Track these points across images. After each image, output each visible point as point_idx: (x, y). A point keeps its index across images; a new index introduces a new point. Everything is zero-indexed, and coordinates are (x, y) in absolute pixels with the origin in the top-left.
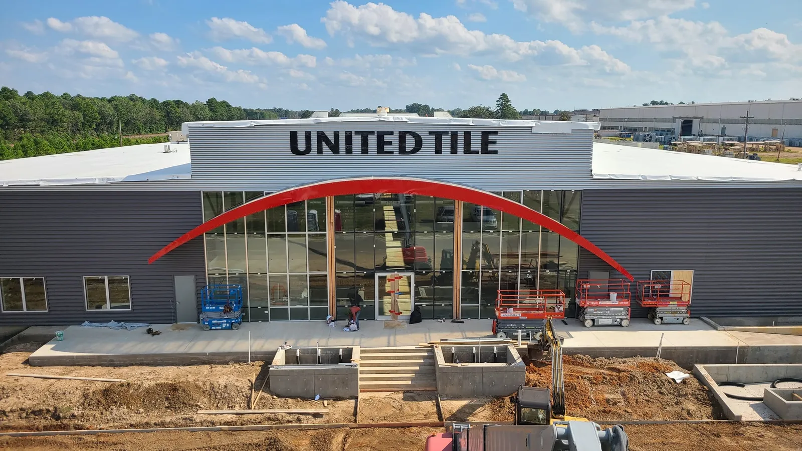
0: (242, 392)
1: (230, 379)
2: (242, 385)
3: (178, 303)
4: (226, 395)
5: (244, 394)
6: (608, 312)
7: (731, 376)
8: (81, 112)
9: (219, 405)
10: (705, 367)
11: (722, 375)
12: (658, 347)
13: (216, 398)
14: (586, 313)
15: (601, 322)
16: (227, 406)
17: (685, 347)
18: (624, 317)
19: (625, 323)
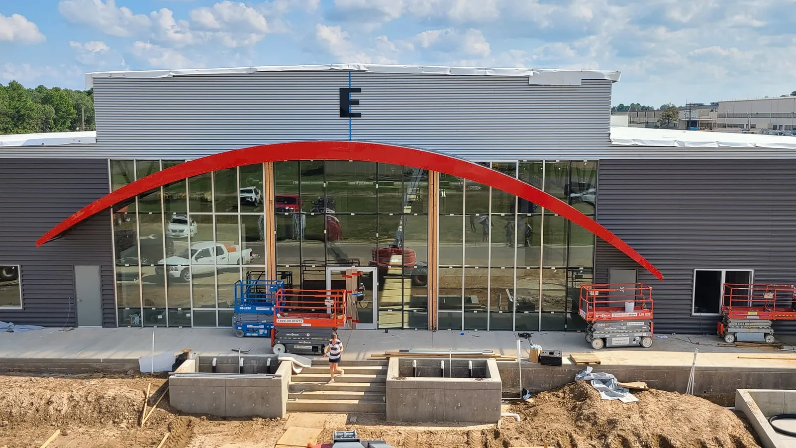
0: (133, 405)
1: (122, 390)
2: (135, 397)
3: (78, 301)
4: (113, 408)
5: (135, 408)
6: (624, 328)
7: (789, 406)
8: (53, 106)
9: (102, 420)
10: (750, 393)
11: (775, 403)
12: (691, 367)
13: (100, 412)
14: (595, 330)
15: (615, 341)
16: (111, 422)
17: (730, 368)
18: (645, 334)
19: (647, 342)
